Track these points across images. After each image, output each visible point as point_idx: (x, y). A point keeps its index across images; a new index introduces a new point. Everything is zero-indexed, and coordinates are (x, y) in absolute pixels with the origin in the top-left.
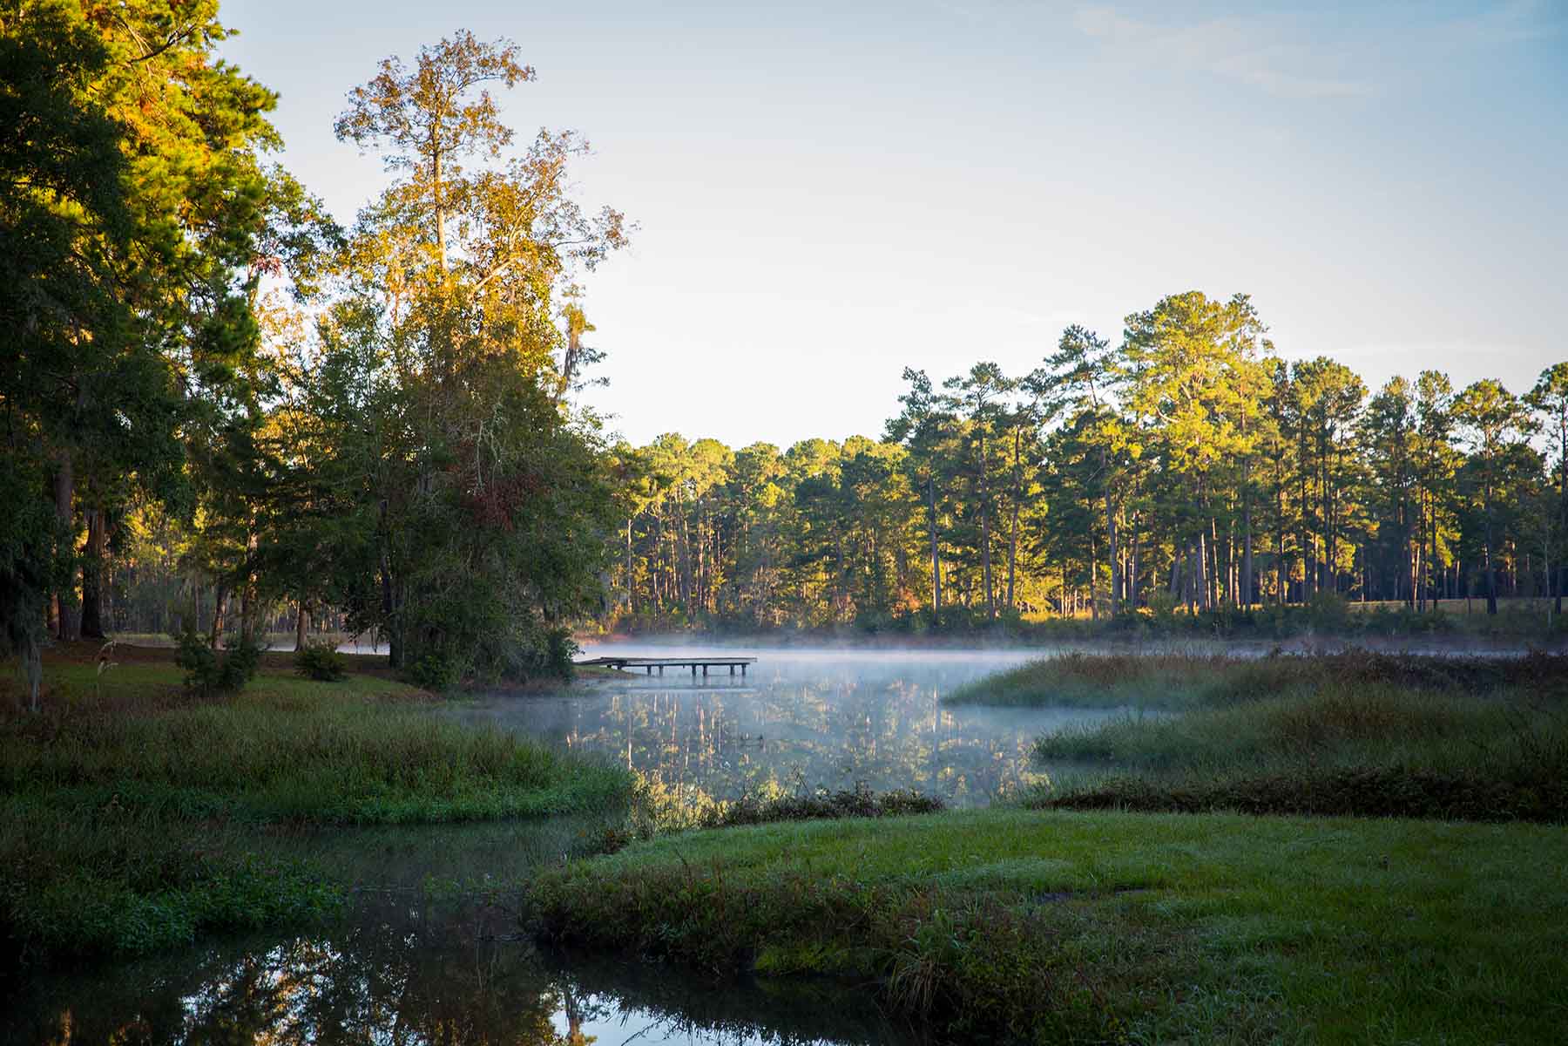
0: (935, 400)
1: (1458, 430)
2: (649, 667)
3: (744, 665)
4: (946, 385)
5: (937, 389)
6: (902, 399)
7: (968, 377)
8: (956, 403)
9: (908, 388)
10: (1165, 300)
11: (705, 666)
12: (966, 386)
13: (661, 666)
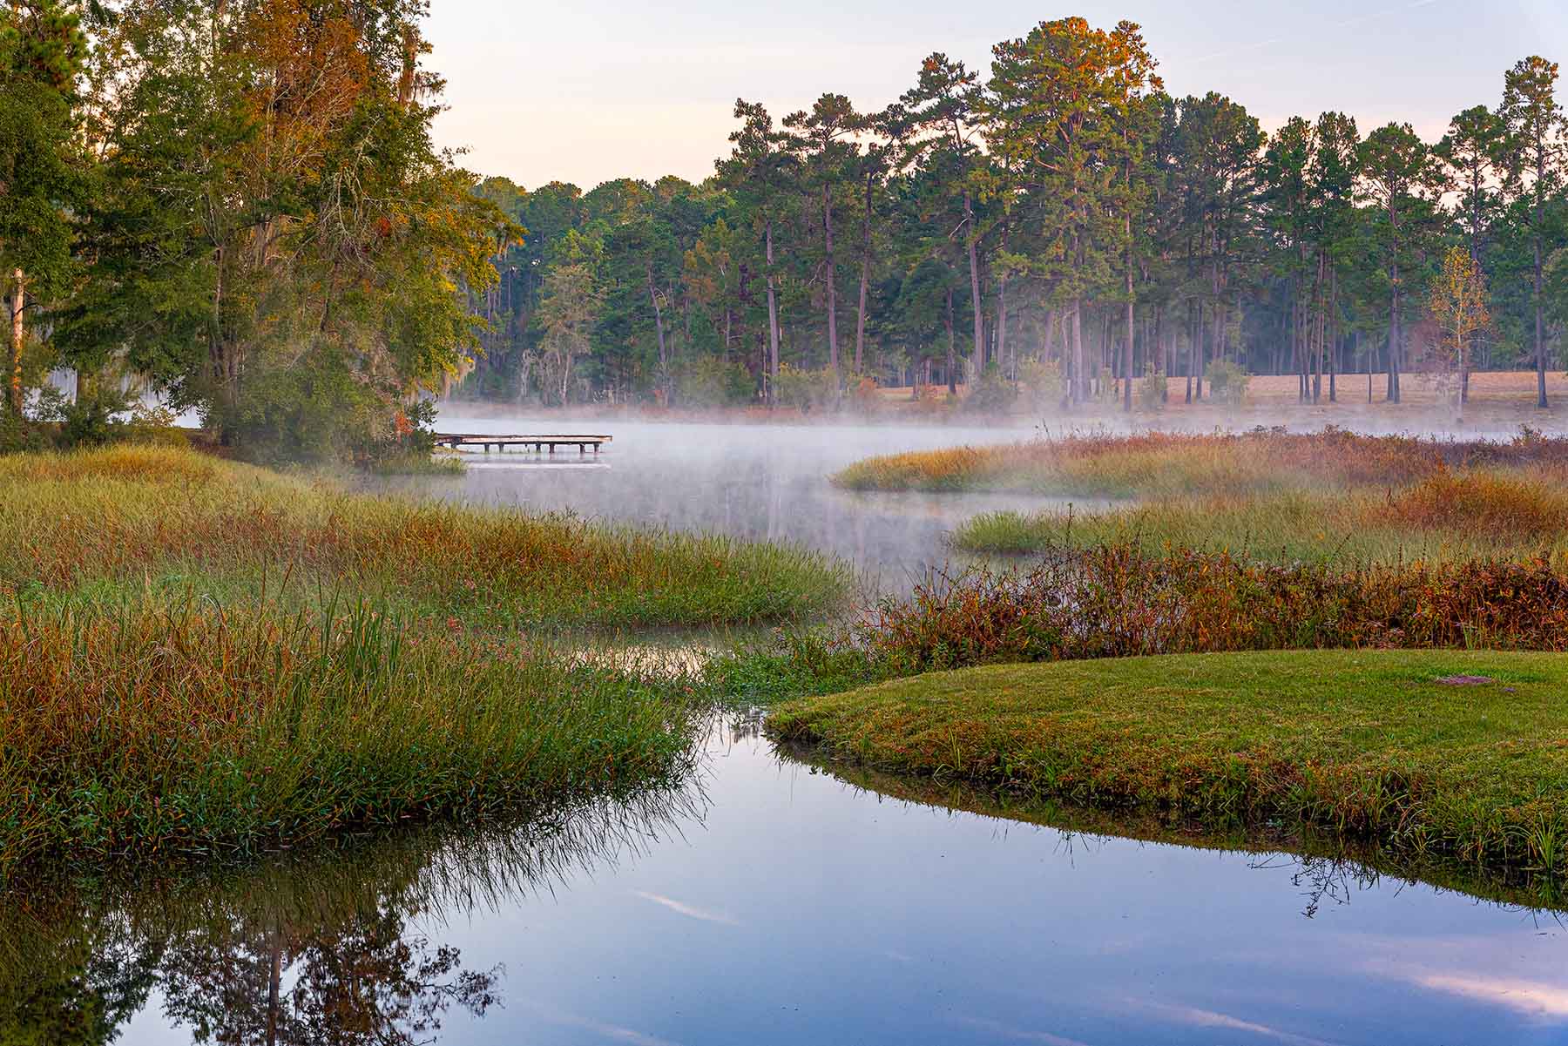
0: (775, 138)
1: (1363, 183)
2: (487, 445)
3: (596, 444)
4: (787, 122)
5: (777, 127)
6: (733, 137)
7: (811, 113)
8: (797, 143)
9: (740, 124)
10: (1039, 28)
11: (552, 444)
12: (811, 123)
13: (501, 445)
